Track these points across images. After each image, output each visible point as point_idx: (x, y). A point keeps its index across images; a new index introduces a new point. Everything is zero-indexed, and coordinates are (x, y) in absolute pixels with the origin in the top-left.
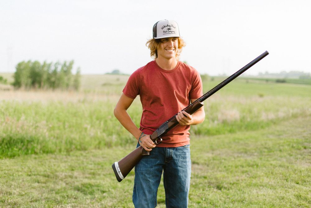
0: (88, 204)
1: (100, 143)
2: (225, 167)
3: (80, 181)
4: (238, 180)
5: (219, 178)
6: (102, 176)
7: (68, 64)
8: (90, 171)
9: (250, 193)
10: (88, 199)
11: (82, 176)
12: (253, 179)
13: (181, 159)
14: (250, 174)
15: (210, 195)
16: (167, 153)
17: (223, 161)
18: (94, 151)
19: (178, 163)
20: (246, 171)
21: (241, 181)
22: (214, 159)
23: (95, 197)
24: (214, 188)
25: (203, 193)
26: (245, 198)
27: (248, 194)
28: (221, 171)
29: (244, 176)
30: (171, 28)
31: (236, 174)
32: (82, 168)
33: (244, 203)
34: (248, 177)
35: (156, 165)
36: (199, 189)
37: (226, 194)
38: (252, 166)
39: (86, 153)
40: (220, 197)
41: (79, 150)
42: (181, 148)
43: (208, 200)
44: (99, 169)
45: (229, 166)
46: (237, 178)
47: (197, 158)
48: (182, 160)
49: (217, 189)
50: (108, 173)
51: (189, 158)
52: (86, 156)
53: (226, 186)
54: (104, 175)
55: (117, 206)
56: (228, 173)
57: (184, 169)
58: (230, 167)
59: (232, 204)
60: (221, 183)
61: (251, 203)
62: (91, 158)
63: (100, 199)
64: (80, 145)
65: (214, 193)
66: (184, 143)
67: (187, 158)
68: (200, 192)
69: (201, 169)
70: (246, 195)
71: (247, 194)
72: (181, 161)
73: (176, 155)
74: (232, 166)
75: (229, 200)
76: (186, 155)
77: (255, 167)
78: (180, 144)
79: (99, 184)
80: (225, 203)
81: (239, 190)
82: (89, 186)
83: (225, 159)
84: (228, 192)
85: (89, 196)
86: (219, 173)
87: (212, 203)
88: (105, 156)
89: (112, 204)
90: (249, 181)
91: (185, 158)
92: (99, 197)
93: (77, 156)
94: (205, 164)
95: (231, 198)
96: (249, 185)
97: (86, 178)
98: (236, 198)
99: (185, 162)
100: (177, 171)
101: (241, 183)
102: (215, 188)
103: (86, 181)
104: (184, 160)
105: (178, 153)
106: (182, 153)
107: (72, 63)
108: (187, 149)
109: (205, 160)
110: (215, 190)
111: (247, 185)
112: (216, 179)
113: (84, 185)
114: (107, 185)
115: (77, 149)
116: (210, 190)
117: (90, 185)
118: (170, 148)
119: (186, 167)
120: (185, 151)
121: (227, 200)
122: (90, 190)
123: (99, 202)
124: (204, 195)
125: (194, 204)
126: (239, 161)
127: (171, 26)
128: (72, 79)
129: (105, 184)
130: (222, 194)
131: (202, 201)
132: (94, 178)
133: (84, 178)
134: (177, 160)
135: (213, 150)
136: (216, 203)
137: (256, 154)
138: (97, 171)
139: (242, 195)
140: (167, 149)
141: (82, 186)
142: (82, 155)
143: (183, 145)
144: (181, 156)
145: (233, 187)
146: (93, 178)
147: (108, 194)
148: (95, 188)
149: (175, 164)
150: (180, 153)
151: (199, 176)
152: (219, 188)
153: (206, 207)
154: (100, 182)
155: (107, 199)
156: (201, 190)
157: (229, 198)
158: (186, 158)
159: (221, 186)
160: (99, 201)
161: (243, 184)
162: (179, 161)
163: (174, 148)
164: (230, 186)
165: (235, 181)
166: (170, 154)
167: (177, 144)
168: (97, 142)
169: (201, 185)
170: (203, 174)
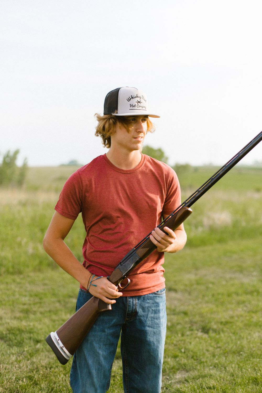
0: (12, 363)
1: (41, 263)
2: (213, 295)
3: (6, 323)
4: (232, 317)
5: (205, 314)
6: (39, 315)
7: (11, 154)
8: (21, 307)
9: (249, 337)
10: (13, 354)
11: (9, 315)
12: (253, 315)
13: (152, 313)
14: (249, 306)
15: (193, 343)
16: (129, 306)
17: (210, 286)
18: (32, 274)
19: (146, 321)
20: (243, 302)
21: (236, 318)
22: (198, 283)
23: (24, 351)
24: (198, 330)
25: (182, 341)
26: (243, 347)
27: (247, 339)
28: (207, 302)
29: (240, 309)
30: (142, 100)
31: (229, 306)
32: (11, 303)
33: (241, 354)
34: (245, 311)
35: (111, 326)
36: (177, 333)
37: (215, 341)
38: (251, 293)
39: (21, 279)
40: (206, 346)
41: (12, 274)
42: (151, 295)
43: (189, 351)
44: (35, 304)
45: (219, 294)
46: (230, 313)
47: (175, 282)
48: (153, 315)
49: (202, 332)
50: (48, 309)
51: (163, 310)
52: (19, 283)
53: (215, 327)
54: (41, 313)
55: (54, 366)
56: (217, 306)
57: (155, 330)
58: (220, 296)
59: (224, 358)
60: (208, 323)
61: (252, 355)
62: (28, 285)
63: (30, 354)
64: (13, 267)
65: (197, 339)
66: (155, 287)
67: (161, 311)
68: (178, 339)
69: (180, 300)
70: (245, 342)
71: (245, 339)
72: (152, 317)
73: (143, 309)
74: (223, 294)
75: (220, 351)
76: (159, 307)
77: (255, 294)
78: (149, 289)
79: (31, 329)
80: (214, 356)
81: (234, 333)
82: (17, 332)
83: (213, 283)
84: (217, 337)
85: (15, 350)
86: (204, 306)
87: (195, 358)
88: (46, 282)
89: (48, 363)
90: (248, 318)
91: (157, 312)
92: (30, 351)
93: (7, 283)
94: (186, 290)
95: (223, 348)
96: (248, 325)
97: (15, 318)
98: (230, 347)
99: (157, 319)
100: (143, 333)
101: (237, 321)
102: (200, 330)
103: (15, 324)
104: (156, 315)
105: (147, 305)
106: (152, 305)
107: (17, 152)
108: (161, 297)
109: (186, 285)
110: (200, 334)
111: (245, 325)
112: (201, 315)
113: (10, 330)
114: (43, 330)
115: (8, 272)
116: (192, 334)
117: (19, 330)
118: (132, 297)
119: (159, 327)
120: (158, 300)
121: (218, 351)
122: (19, 338)
123: (28, 360)
124: (184, 344)
125: (169, 360)
126: (233, 285)
127: (141, 97)
128: (17, 173)
129: (41, 329)
130: (209, 341)
131: (180, 354)
132: (27, 318)
133: (11, 319)
134: (144, 316)
135: (197, 268)
136: (201, 357)
137: (255, 273)
138: (32, 306)
139: (239, 342)
140: (129, 298)
141: (8, 332)
142: (14, 281)
143: (155, 291)
144: (150, 309)
145: (225, 329)
146: (25, 318)
147: (43, 345)
148: (26, 336)
149: (142, 323)
150: (149, 305)
151: (177, 310)
152: (205, 330)
153: (187, 363)
154: (34, 325)
155: (42, 354)
156: (180, 335)
157: (219, 347)
158: (159, 311)
159: (208, 328)
160: (29, 357)
161: (239, 324)
162: (147, 317)
163: (139, 297)
164: (220, 326)
165: (228, 319)
166: (133, 307)
167: (145, 290)
168: (37, 262)
169: (179, 327)
170: (183, 308)
